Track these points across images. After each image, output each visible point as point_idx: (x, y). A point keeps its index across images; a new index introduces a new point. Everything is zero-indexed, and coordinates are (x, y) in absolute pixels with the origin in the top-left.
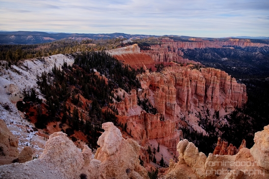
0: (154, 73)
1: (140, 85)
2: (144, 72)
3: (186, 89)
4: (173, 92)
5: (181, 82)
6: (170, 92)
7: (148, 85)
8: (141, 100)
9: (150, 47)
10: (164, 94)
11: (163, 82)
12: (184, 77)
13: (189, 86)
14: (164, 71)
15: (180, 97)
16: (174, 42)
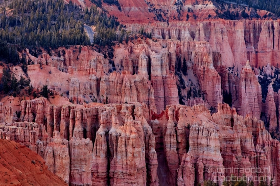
9: (18, 73)
16: (220, 25)
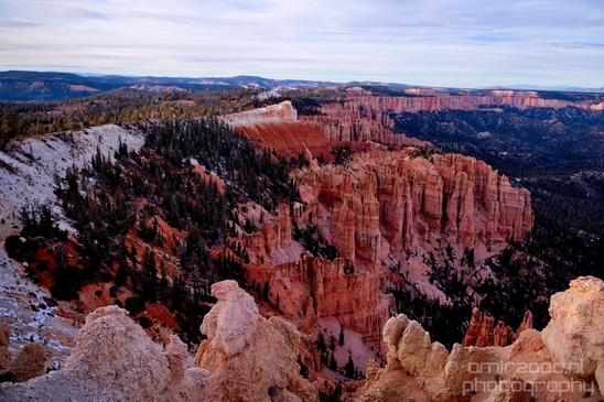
0: (330, 166)
1: (298, 195)
2: (308, 164)
3: (400, 202)
4: (373, 208)
5: (391, 187)
6: (366, 210)
7: (317, 193)
8: (300, 227)
9: (319, 109)
10: (353, 214)
11: (349, 187)
12: (397, 175)
13: (409, 196)
14: (351, 163)
15: (389, 219)
16: (373, 97)
